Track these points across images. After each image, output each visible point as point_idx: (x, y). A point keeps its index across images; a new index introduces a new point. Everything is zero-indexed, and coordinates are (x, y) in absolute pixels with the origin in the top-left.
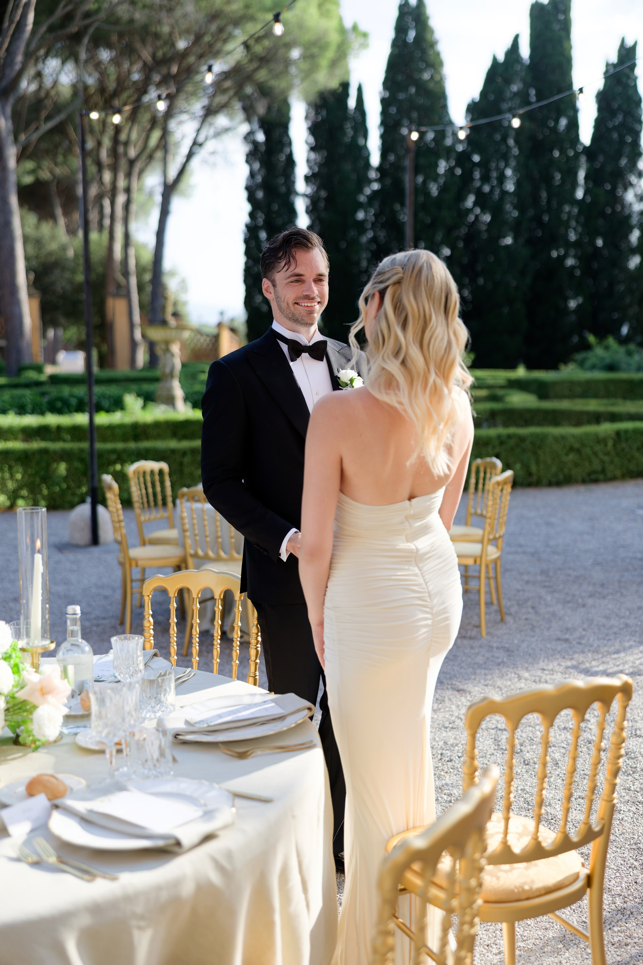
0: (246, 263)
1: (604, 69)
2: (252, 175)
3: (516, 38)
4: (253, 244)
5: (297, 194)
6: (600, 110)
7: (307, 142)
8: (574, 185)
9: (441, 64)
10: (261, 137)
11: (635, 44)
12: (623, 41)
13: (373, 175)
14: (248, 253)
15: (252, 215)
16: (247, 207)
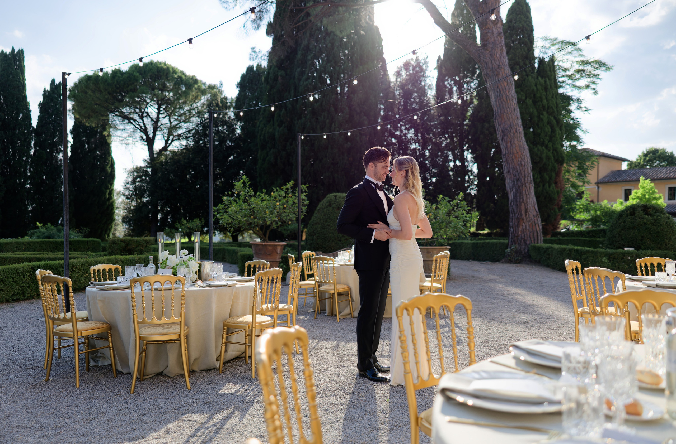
1: (43, 93)
6: (41, 112)
8: (28, 147)
12: (53, 81)
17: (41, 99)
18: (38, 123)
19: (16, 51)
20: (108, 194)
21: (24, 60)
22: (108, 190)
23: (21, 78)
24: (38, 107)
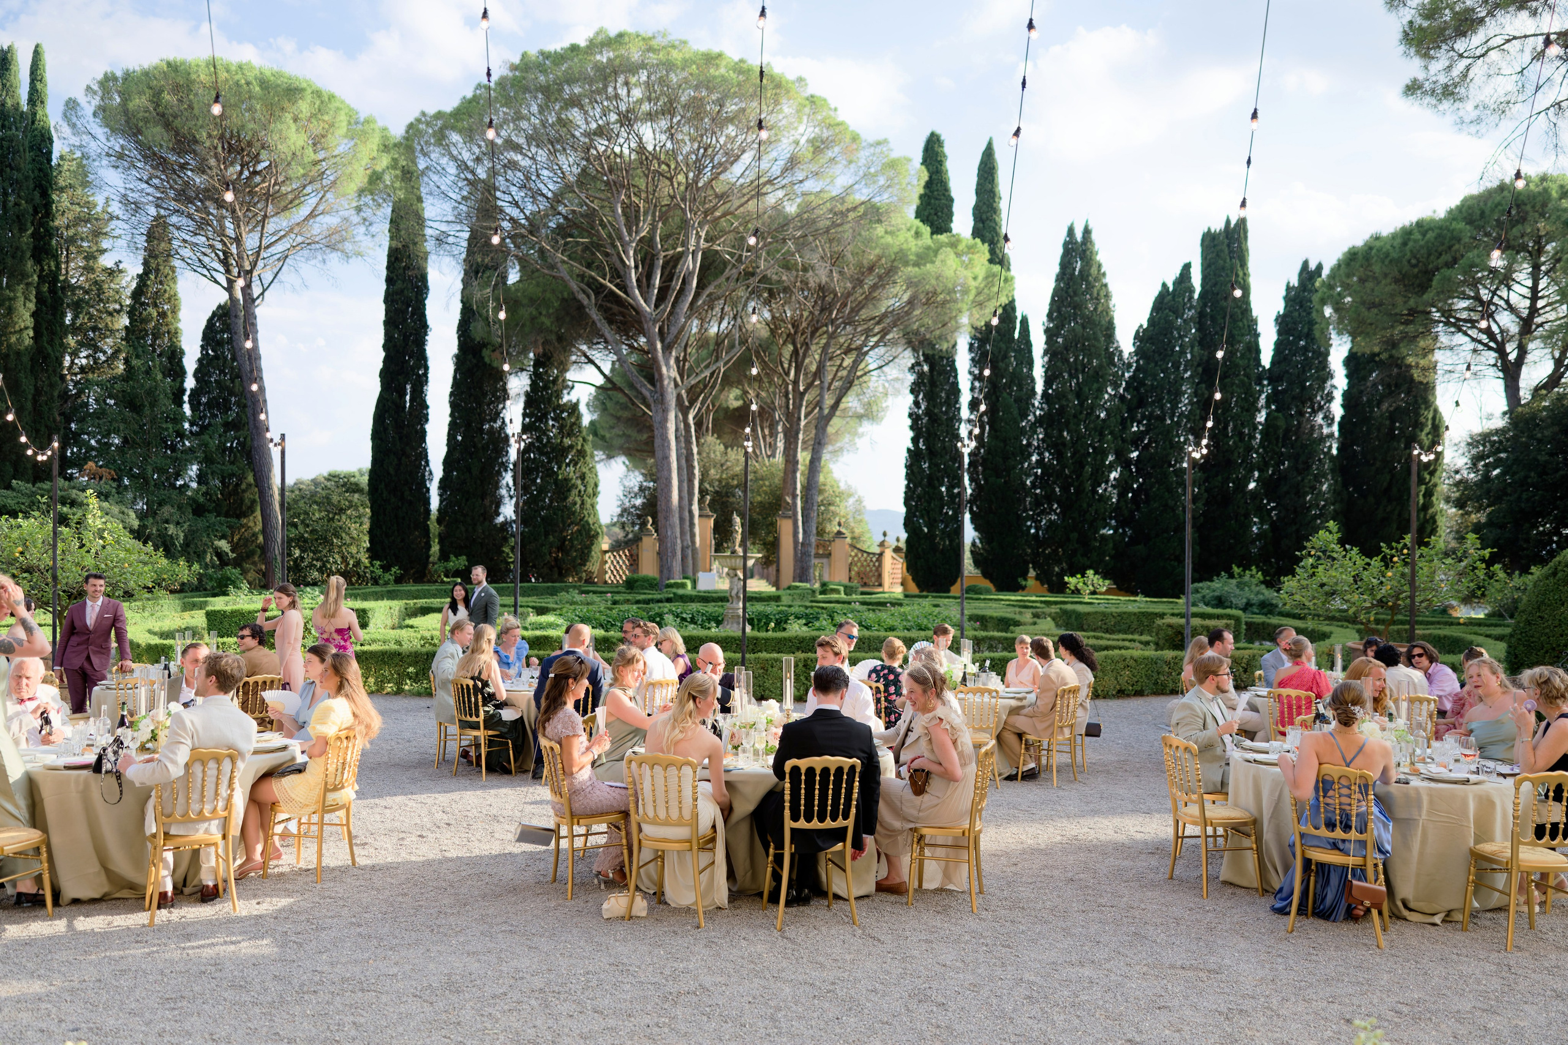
0: (908, 486)
1: (1284, 293)
2: (916, 404)
3: (1187, 267)
4: (915, 468)
5: (960, 420)
6: (1279, 333)
7: (970, 373)
8: (1254, 410)
9: (1108, 296)
10: (926, 368)
11: (1320, 267)
12: (1306, 264)
13: (1037, 404)
14: (908, 477)
15: (915, 440)
16: (911, 434)
17: (1280, 307)
18: (1274, 357)
19: (1233, 223)
20: (1424, 496)
21: (1246, 238)
22: (1423, 487)
23: (1241, 274)
24: (1273, 323)
